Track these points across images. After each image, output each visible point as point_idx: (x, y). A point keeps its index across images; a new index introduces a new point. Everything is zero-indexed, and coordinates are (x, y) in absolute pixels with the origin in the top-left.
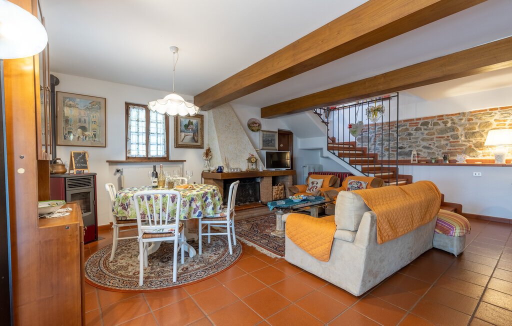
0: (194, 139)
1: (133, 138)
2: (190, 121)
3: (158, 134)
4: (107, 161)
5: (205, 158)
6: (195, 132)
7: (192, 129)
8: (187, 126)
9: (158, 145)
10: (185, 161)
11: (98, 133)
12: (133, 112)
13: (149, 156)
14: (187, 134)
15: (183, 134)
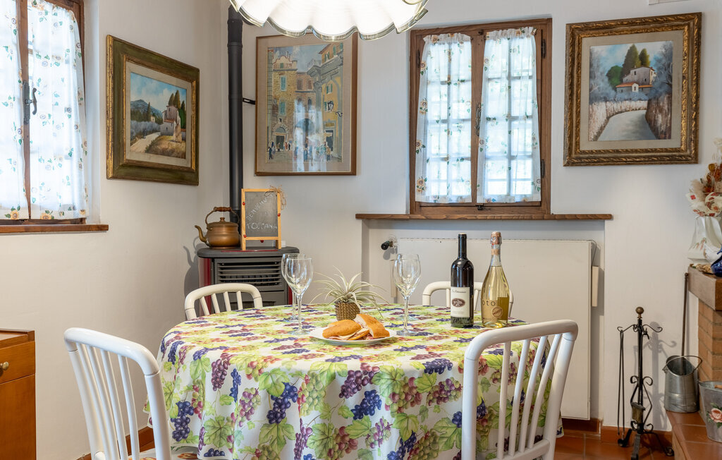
0: (649, 125)
1: (434, 142)
2: (632, 51)
3: (510, 118)
4: (359, 216)
5: (698, 204)
6: (657, 96)
7: (643, 84)
8: (617, 76)
9: (511, 158)
10: (609, 217)
11: (337, 134)
12: (435, 55)
13: (480, 200)
14: (616, 106)
15: (601, 110)
